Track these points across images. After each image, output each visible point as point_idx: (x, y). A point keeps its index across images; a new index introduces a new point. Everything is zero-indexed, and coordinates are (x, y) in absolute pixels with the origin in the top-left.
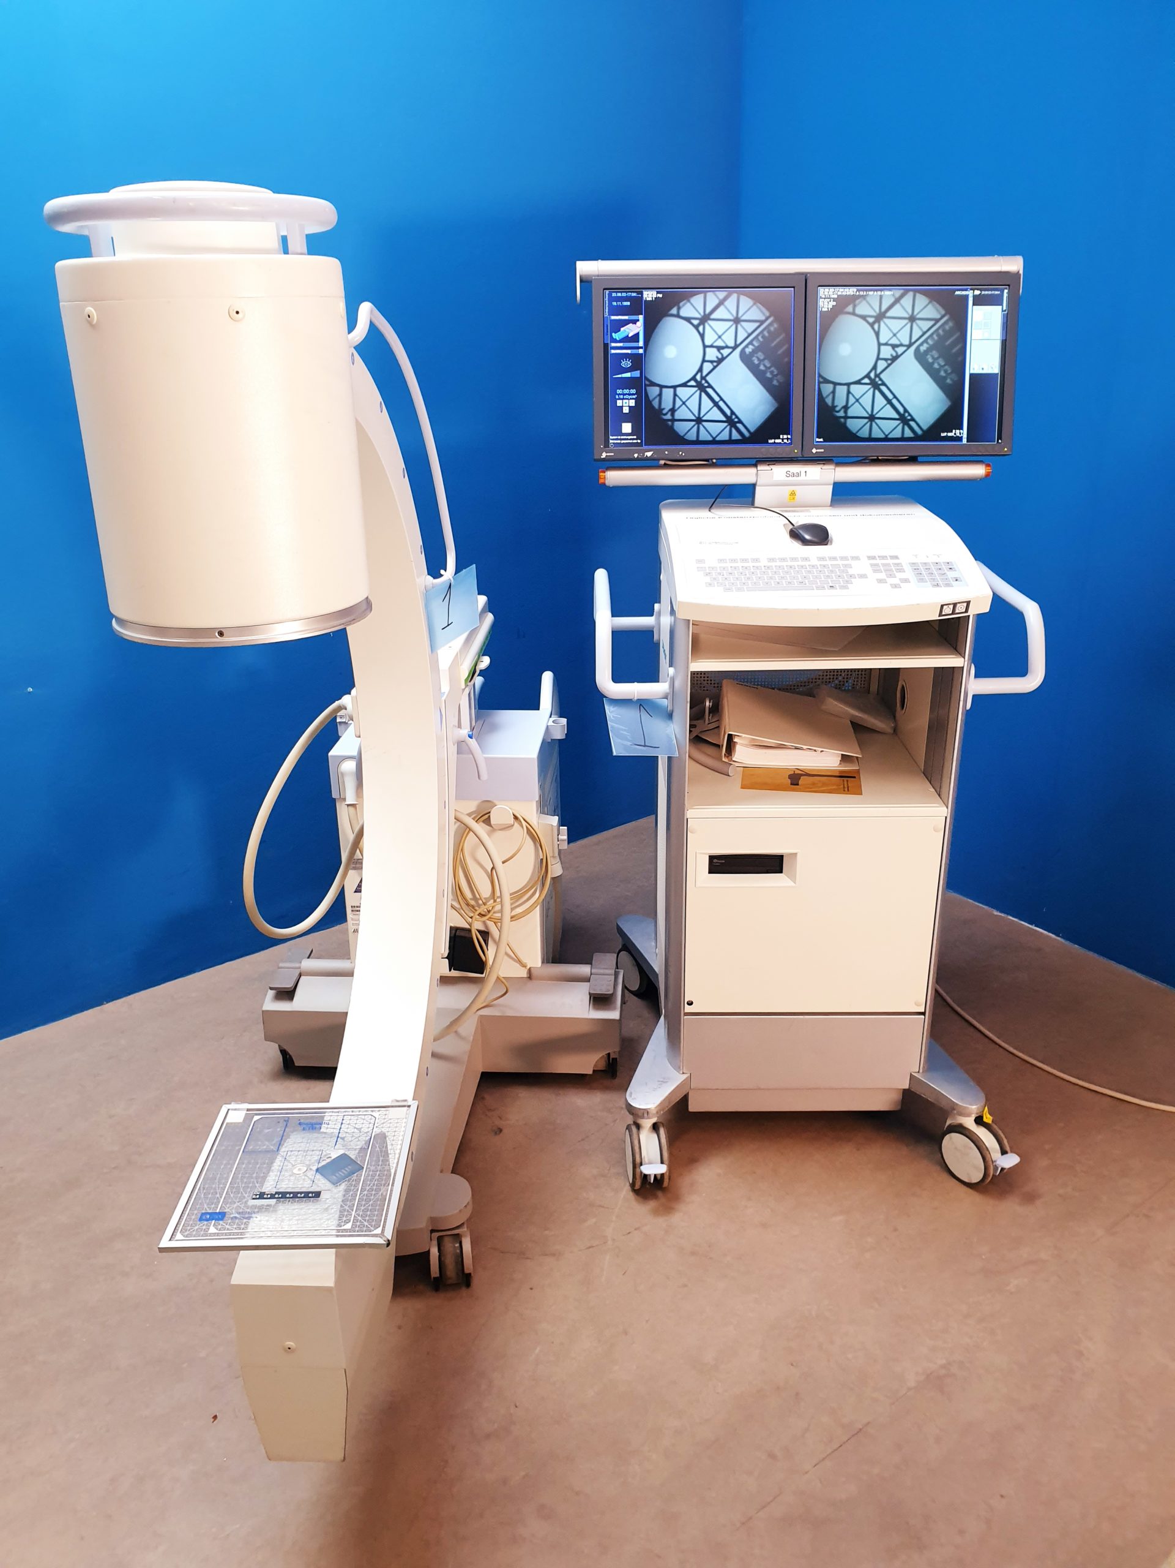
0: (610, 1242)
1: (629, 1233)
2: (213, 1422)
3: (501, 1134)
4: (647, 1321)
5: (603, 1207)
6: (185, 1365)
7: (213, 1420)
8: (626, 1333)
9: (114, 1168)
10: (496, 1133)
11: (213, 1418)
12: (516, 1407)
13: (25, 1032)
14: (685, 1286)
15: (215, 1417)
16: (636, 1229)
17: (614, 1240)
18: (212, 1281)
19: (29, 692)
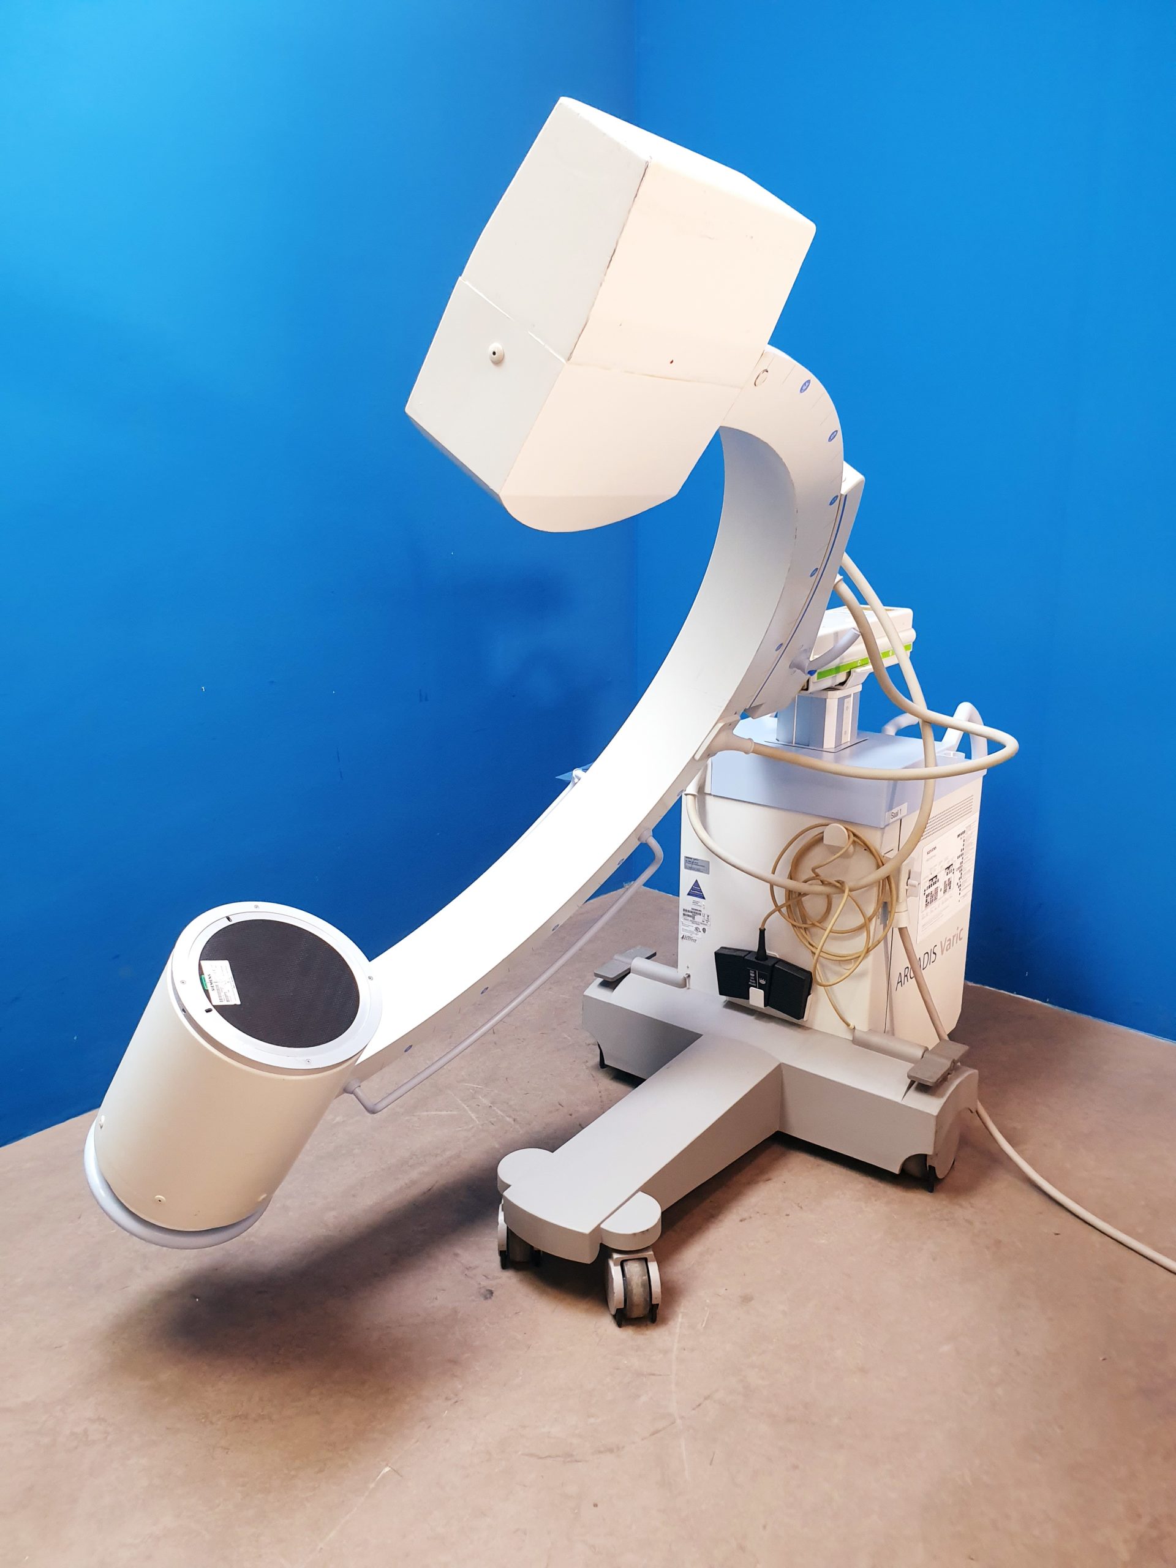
0: (679, 1421)
1: (699, 1405)
3: (493, 1298)
4: (765, 1527)
5: (654, 1375)
8: (742, 1548)
14: (796, 1467)
17: (682, 1417)
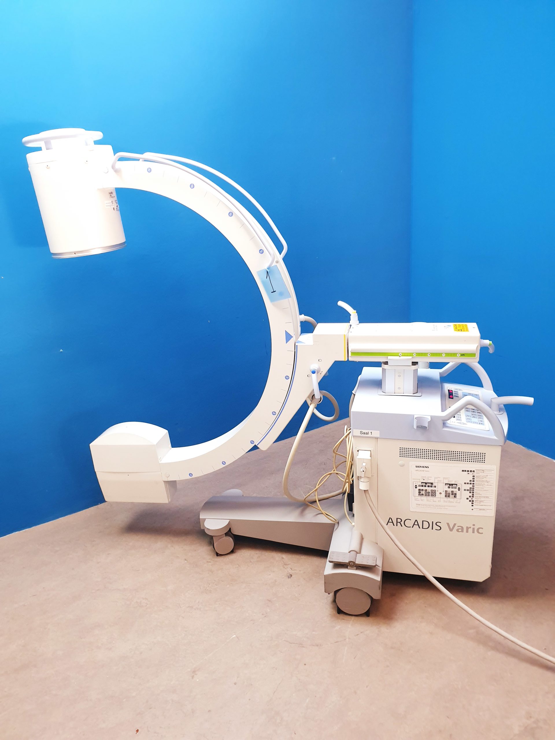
0: (347, 640)
1: (358, 635)
2: (136, 733)
3: (291, 578)
4: (367, 687)
6: (124, 700)
7: (136, 732)
8: (355, 693)
9: (98, 590)
10: (289, 578)
11: (136, 731)
12: (295, 734)
13: (61, 518)
14: (388, 666)
15: (137, 731)
16: (361, 633)
17: (349, 638)
18: (141, 653)
19: (61, 352)
